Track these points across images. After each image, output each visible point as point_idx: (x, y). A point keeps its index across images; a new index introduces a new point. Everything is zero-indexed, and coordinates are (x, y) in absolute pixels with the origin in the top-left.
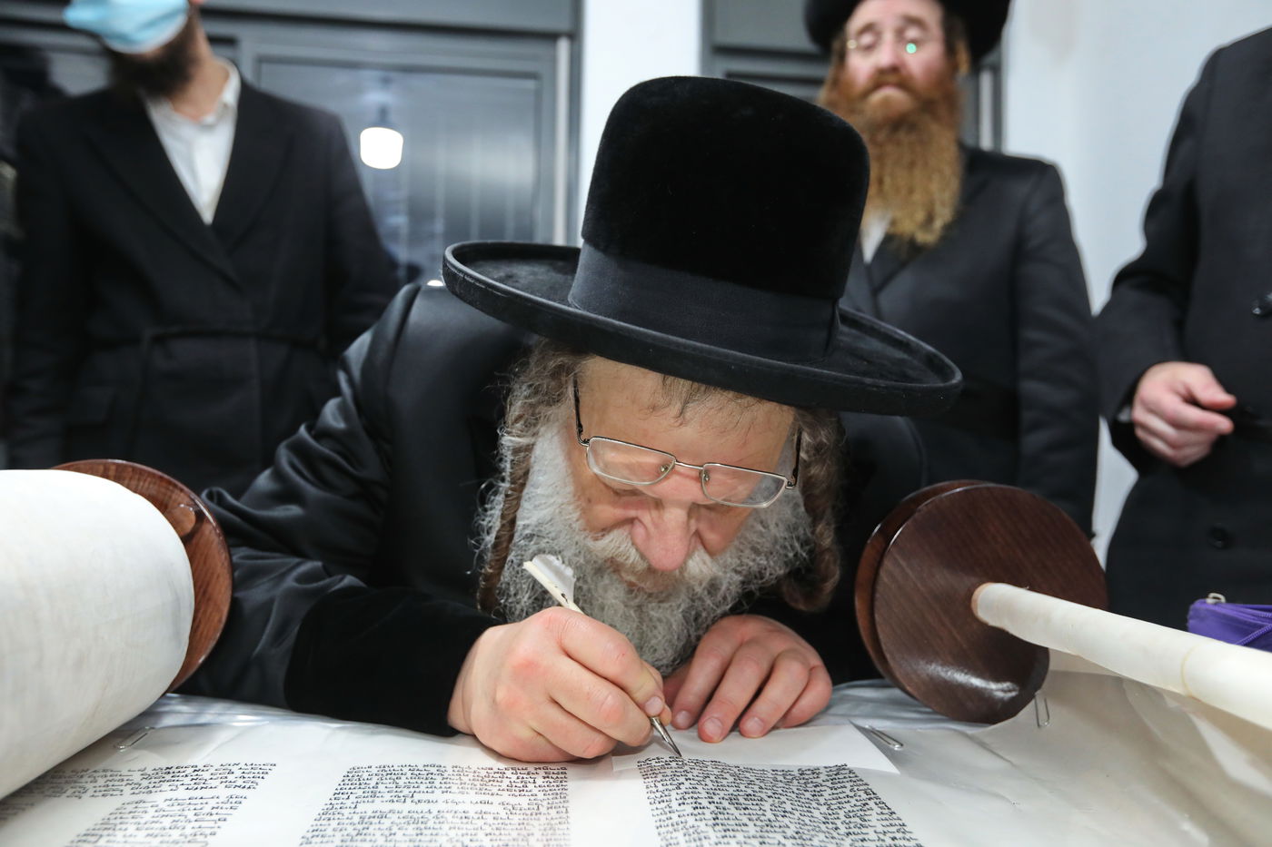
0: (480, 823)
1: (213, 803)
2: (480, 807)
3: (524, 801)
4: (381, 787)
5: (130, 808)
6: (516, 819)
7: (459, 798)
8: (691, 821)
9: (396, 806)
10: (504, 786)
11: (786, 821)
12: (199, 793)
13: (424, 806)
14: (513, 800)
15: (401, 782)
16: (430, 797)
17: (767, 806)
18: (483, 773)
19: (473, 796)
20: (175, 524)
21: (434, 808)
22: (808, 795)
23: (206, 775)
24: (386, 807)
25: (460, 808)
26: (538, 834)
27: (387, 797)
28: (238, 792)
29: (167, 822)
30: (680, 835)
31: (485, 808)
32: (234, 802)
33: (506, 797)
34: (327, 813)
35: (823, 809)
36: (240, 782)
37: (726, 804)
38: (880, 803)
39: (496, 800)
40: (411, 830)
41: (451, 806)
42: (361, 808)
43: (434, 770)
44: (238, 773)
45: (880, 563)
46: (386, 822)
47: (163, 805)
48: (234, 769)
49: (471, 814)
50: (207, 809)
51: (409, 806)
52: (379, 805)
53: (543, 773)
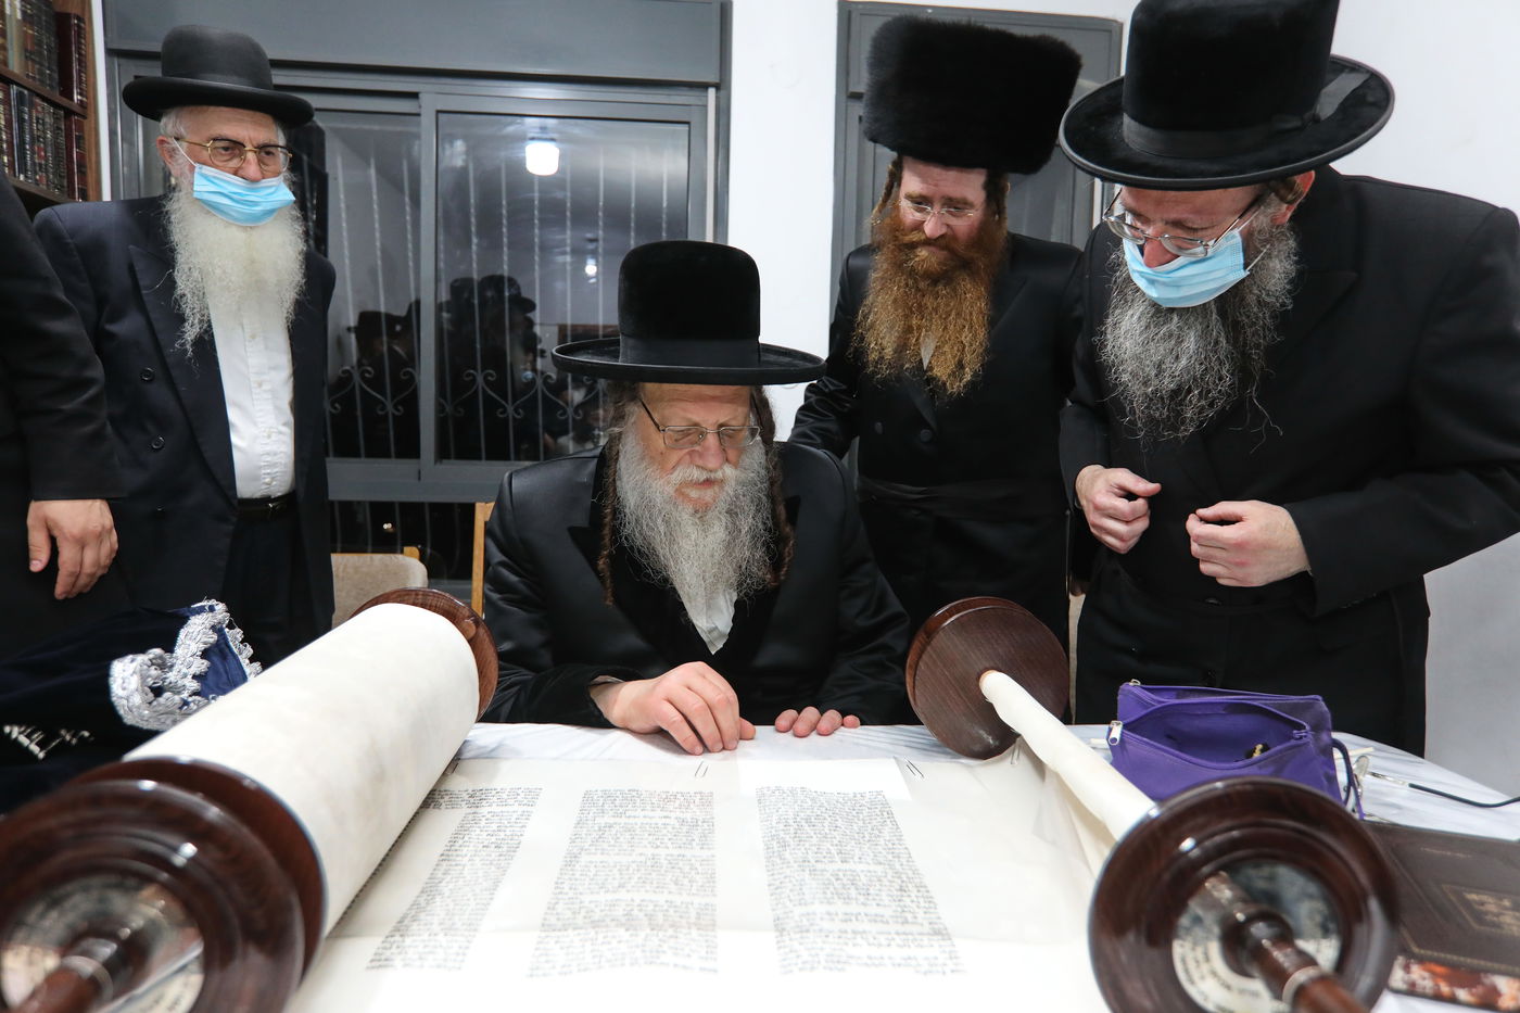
0: (665, 831)
1: (515, 816)
2: (664, 820)
3: (688, 817)
4: (606, 806)
5: (471, 817)
6: (685, 829)
7: (651, 814)
8: (782, 834)
9: (618, 820)
10: (677, 805)
11: (835, 833)
12: (504, 809)
13: (631, 821)
14: (681, 815)
15: (617, 803)
16: (636, 814)
17: (826, 824)
19: (658, 813)
20: (463, 632)
21: (639, 821)
22: (854, 813)
24: (612, 821)
25: (653, 821)
26: (697, 840)
27: (611, 813)
28: (525, 808)
29: (494, 827)
30: (775, 843)
31: (667, 821)
32: (527, 816)
33: (678, 813)
34: (579, 823)
35: (861, 823)
36: (525, 801)
37: (803, 823)
38: (894, 823)
39: (673, 815)
40: (627, 835)
41: (647, 820)
42: (598, 820)
43: (634, 794)
44: (522, 795)
45: (920, 657)
46: (613, 831)
47: (489, 816)
48: (519, 792)
49: (660, 825)
50: (513, 820)
51: (623, 820)
52: (608, 819)
53: (699, 796)
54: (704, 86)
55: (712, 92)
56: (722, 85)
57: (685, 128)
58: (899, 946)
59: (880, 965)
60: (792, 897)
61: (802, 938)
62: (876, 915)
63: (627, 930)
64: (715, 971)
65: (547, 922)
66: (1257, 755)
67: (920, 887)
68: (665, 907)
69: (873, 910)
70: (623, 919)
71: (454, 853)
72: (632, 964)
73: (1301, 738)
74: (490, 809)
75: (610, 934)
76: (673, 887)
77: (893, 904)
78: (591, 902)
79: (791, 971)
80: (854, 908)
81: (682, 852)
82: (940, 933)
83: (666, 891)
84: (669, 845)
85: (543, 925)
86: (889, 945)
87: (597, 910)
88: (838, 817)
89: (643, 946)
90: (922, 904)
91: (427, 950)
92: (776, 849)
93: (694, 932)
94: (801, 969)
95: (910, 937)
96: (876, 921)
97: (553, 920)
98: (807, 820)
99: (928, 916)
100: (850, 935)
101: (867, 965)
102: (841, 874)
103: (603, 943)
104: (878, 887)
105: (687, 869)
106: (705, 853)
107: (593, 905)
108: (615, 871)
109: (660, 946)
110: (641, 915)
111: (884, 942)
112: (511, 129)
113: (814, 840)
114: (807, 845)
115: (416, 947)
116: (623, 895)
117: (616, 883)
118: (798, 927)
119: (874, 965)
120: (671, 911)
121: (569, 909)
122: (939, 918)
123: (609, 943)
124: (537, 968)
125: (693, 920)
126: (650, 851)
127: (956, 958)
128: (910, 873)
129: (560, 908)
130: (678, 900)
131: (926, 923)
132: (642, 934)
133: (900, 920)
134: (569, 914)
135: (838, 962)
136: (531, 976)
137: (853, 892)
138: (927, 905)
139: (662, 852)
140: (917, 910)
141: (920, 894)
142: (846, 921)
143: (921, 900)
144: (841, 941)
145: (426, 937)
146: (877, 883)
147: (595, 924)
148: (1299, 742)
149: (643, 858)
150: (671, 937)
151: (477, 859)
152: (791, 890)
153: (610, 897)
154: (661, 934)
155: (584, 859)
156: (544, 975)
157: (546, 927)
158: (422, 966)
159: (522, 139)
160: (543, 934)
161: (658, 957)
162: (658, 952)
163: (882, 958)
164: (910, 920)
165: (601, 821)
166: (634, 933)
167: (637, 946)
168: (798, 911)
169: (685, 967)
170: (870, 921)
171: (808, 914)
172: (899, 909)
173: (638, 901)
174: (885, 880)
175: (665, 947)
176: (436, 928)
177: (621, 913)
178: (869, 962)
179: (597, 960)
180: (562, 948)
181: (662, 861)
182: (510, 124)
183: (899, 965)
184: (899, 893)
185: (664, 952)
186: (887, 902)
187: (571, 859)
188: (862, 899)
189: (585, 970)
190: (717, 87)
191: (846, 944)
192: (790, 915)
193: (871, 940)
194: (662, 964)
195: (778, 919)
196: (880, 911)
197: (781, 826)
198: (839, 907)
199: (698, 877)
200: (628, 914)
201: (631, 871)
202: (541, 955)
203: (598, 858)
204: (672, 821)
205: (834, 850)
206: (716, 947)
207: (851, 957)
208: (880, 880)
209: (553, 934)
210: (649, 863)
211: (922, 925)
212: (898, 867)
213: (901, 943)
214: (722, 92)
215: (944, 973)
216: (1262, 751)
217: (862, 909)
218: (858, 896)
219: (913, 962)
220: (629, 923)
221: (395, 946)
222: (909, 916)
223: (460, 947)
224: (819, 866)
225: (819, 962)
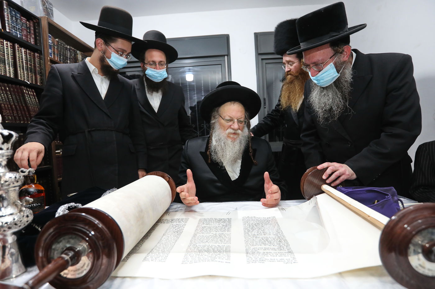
0: (219, 228)
1: (182, 225)
3: (225, 224)
4: (204, 222)
5: (171, 225)
6: (224, 227)
7: (215, 224)
8: (248, 228)
9: (207, 225)
11: (262, 228)
12: (179, 223)
13: (210, 226)
14: (223, 224)
15: (207, 221)
16: (212, 224)
17: (260, 225)
18: (219, 220)
19: (217, 224)
21: (212, 226)
22: (267, 222)
23: (180, 220)
24: (206, 226)
25: (216, 226)
26: (227, 230)
27: (206, 224)
29: (177, 227)
30: (246, 230)
31: (219, 225)
32: (185, 225)
33: (222, 224)
34: (198, 226)
36: (185, 221)
38: (278, 225)
39: (221, 224)
40: (209, 229)
41: (214, 226)
42: (202, 226)
43: (212, 219)
44: (184, 220)
46: (206, 228)
47: (176, 225)
50: (182, 226)
52: (205, 225)
53: (228, 219)
54: (224, 56)
55: (226, 57)
56: (228, 55)
57: (220, 66)
58: (279, 256)
59: (274, 261)
60: (251, 244)
61: (253, 254)
62: (273, 248)
63: (207, 252)
64: (230, 263)
65: (188, 250)
66: (376, 203)
67: (285, 240)
68: (218, 247)
69: (272, 247)
70: (206, 250)
71: (167, 234)
72: (208, 261)
73: (388, 198)
74: (176, 223)
75: (203, 253)
76: (220, 242)
77: (278, 245)
78: (199, 245)
79: (250, 263)
80: (267, 247)
81: (222, 233)
82: (290, 252)
83: (218, 243)
84: (220, 231)
85: (186, 251)
86: (276, 256)
87: (200, 247)
88: (263, 224)
89: (211, 256)
90: (286, 245)
91: (157, 257)
92: (247, 232)
93: (225, 253)
94: (252, 262)
95: (282, 254)
96: (273, 250)
97: (189, 250)
98: (255, 225)
99: (287, 248)
100: (266, 253)
101: (270, 261)
102: (264, 238)
103: (201, 256)
104: (274, 241)
105: (224, 237)
106: (229, 233)
107: (199, 246)
108: (205, 238)
109: (215, 257)
110: (211, 249)
111: (275, 255)
112: (181, 70)
113: (257, 230)
114: (255, 231)
115: (155, 256)
116: (207, 244)
117: (205, 241)
118: (252, 251)
119: (272, 261)
120: (219, 248)
121: (193, 247)
122: (290, 248)
123: (203, 256)
124: (184, 262)
125: (224, 250)
126: (214, 233)
127: (295, 259)
128: (282, 237)
129: (191, 247)
130: (221, 245)
131: (287, 250)
132: (211, 254)
133: (279, 249)
134: (193, 248)
135: (263, 261)
136: (182, 263)
137: (267, 242)
138: (287, 245)
139: (218, 233)
140: (284, 246)
141: (285, 242)
142: (265, 250)
143: (285, 244)
144: (263, 255)
145: (157, 254)
146: (273, 240)
147: (200, 251)
148: (387, 199)
149: (213, 235)
150: (218, 254)
151: (172, 235)
152: (250, 242)
153: (204, 244)
154: (216, 254)
155: (198, 235)
156: (186, 263)
157: (187, 251)
158: (156, 261)
159: (184, 72)
160: (186, 253)
161: (215, 259)
162: (215, 258)
163: (275, 259)
164: (282, 249)
165: (203, 226)
166: (209, 253)
167: (210, 257)
168: (252, 247)
169: (221, 262)
170: (271, 250)
171: (255, 248)
172: (279, 246)
173: (210, 246)
174: (275, 239)
175: (217, 257)
176: (160, 251)
177: (206, 248)
178: (271, 260)
179: (199, 260)
180: (191, 257)
181: (218, 235)
182: (181, 69)
183: (279, 261)
184: (279, 242)
185: (216, 258)
186: (276, 245)
187: (195, 235)
188: (269, 244)
189: (196, 262)
190: (227, 55)
191: (265, 256)
192: (250, 248)
193: (272, 255)
194: (216, 261)
195: (247, 249)
196: (274, 247)
197: (248, 226)
198: (263, 246)
199: (226, 239)
200: (208, 249)
201: (209, 238)
202: (185, 258)
203: (202, 235)
204: (221, 225)
205: (262, 232)
206: (230, 257)
207: (266, 259)
208: (274, 239)
209: (189, 253)
210: (214, 236)
211: (285, 250)
212: (279, 235)
213: (280, 255)
214: (229, 57)
215: (292, 263)
216: (377, 202)
217: (269, 247)
218: (268, 244)
219: (283, 260)
220: (208, 251)
221: (150, 256)
222: (282, 248)
223: (165, 256)
224: (258, 236)
225: (257, 261)
